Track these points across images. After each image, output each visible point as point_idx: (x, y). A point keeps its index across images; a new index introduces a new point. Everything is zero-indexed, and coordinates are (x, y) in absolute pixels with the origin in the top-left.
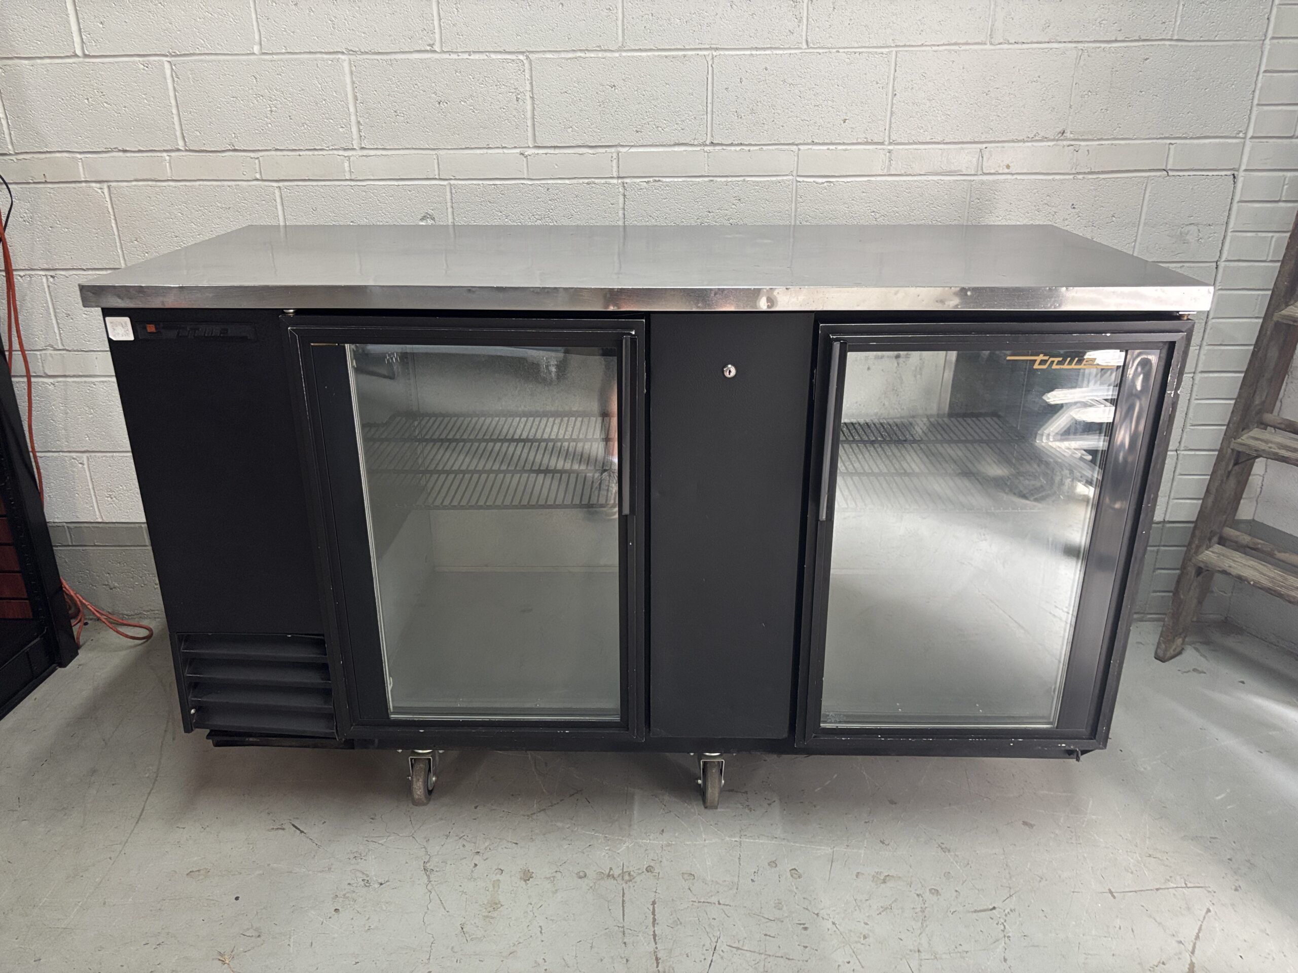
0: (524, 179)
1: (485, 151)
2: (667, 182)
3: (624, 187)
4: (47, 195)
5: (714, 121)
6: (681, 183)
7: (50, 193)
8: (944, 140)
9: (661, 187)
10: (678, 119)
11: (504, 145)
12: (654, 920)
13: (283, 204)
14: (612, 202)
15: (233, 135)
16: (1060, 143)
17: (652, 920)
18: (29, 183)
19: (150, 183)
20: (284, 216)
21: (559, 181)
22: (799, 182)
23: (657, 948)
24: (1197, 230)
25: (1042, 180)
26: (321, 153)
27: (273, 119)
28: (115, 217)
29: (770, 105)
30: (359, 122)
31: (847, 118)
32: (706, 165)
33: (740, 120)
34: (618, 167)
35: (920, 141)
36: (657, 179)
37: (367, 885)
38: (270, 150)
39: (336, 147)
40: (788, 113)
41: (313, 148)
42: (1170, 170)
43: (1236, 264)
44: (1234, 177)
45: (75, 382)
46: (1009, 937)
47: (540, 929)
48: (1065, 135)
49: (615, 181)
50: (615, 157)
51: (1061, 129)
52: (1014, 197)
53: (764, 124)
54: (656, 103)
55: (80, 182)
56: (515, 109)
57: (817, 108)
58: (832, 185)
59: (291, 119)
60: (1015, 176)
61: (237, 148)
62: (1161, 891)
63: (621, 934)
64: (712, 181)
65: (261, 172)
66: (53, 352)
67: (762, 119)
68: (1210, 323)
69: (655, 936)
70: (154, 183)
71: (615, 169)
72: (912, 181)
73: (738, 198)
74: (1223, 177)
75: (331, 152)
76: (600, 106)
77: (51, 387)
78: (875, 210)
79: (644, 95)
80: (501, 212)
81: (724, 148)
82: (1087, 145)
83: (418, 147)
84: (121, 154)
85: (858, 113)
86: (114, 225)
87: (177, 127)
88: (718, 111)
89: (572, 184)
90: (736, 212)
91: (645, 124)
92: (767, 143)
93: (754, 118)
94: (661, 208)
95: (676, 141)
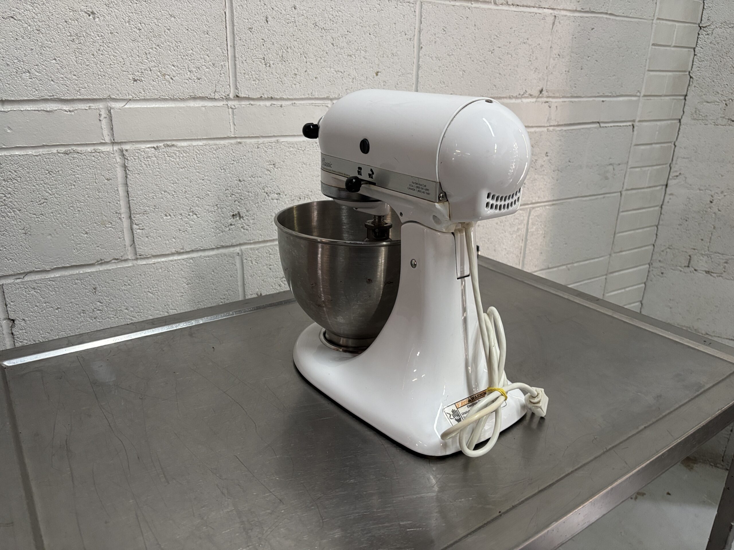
2: (183, 147)
3: (123, 155)
5: (238, 69)
6: (202, 148)
9: (175, 154)
10: (191, 65)
14: (108, 177)
16: (540, 99)
21: (17, 152)
24: (613, 169)
29: (302, 53)
31: (380, 70)
32: (231, 124)
33: (268, 68)
34: (112, 129)
36: (169, 143)
40: (321, 63)
42: (602, 122)
44: (633, 127)
48: (542, 93)
49: (108, 148)
50: (103, 115)
51: (541, 86)
53: (296, 74)
54: (157, 41)
64: (240, 143)
67: (293, 68)
68: (616, 237)
71: (106, 132)
73: (272, 163)
74: (628, 127)
76: (73, 41)
79: (140, 29)
81: (252, 102)
82: (556, 102)
88: (241, 57)
89: (40, 155)
90: (272, 179)
91: (145, 70)
92: (301, 97)
93: (283, 67)
94: (178, 180)
95: (191, 94)
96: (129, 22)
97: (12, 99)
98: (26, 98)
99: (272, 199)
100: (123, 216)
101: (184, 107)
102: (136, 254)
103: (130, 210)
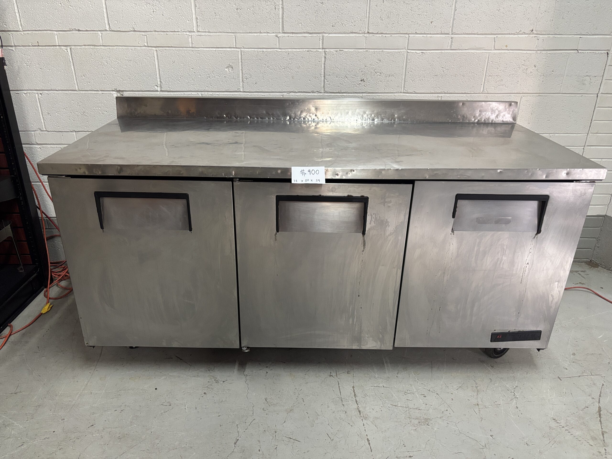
0: (277, 48)
1: (259, 34)
2: (346, 51)
3: (325, 53)
4: (39, 52)
5: (370, 22)
6: (352, 52)
7: (40, 51)
8: (478, 33)
9: (343, 54)
10: (353, 20)
11: (268, 32)
12: (355, 395)
13: (158, 59)
14: (319, 60)
15: (134, 23)
16: (530, 35)
17: (354, 395)
18: (29, 46)
19: (92, 47)
20: (159, 65)
21: (294, 50)
22: (409, 52)
23: (358, 407)
24: (589, 79)
25: (521, 53)
26: (177, 33)
27: (154, 15)
28: (73, 64)
29: (397, 14)
30: (197, 18)
31: (433, 21)
32: (365, 43)
33: (382, 21)
34: (323, 43)
35: (467, 33)
36: (341, 49)
37: (217, 382)
38: (152, 31)
39: (185, 31)
40: (405, 18)
41: (173, 31)
42: (580, 50)
43: (606, 95)
44: (608, 54)
45: (52, 147)
46: (517, 398)
47: (303, 400)
48: (533, 32)
49: (320, 50)
50: (321, 38)
51: (532, 28)
52: (509, 61)
53: (393, 23)
54: (342, 12)
55: (56, 46)
56: (274, 14)
57: (419, 16)
58: (424, 54)
59: (163, 16)
60: (509, 51)
61: (135, 30)
62: (581, 377)
63: (340, 401)
64: (367, 51)
65: (147, 42)
66: (40, 132)
67: (392, 21)
68: (592, 123)
69: (356, 401)
70: (94, 47)
71: (321, 44)
72: (461, 53)
73: (379, 60)
74: (603, 54)
75: (182, 33)
76: (315, 13)
77: (39, 150)
78: (443, 67)
79: (337, 8)
80: (265, 65)
81: (374, 35)
82: (543, 37)
83: (226, 32)
84: (77, 32)
85: (438, 19)
86: (73, 68)
87: (106, 19)
88: (372, 17)
89: (300, 51)
90: (378, 67)
91: (336, 22)
92: (394, 33)
93: (388, 21)
94: (342, 64)
95: (351, 31)
96: (333, 5)
97: (296, 32)
98: (299, 32)
99: (378, 75)
100: (322, 75)
101: (348, 36)
102: (324, 91)
103: (325, 74)
